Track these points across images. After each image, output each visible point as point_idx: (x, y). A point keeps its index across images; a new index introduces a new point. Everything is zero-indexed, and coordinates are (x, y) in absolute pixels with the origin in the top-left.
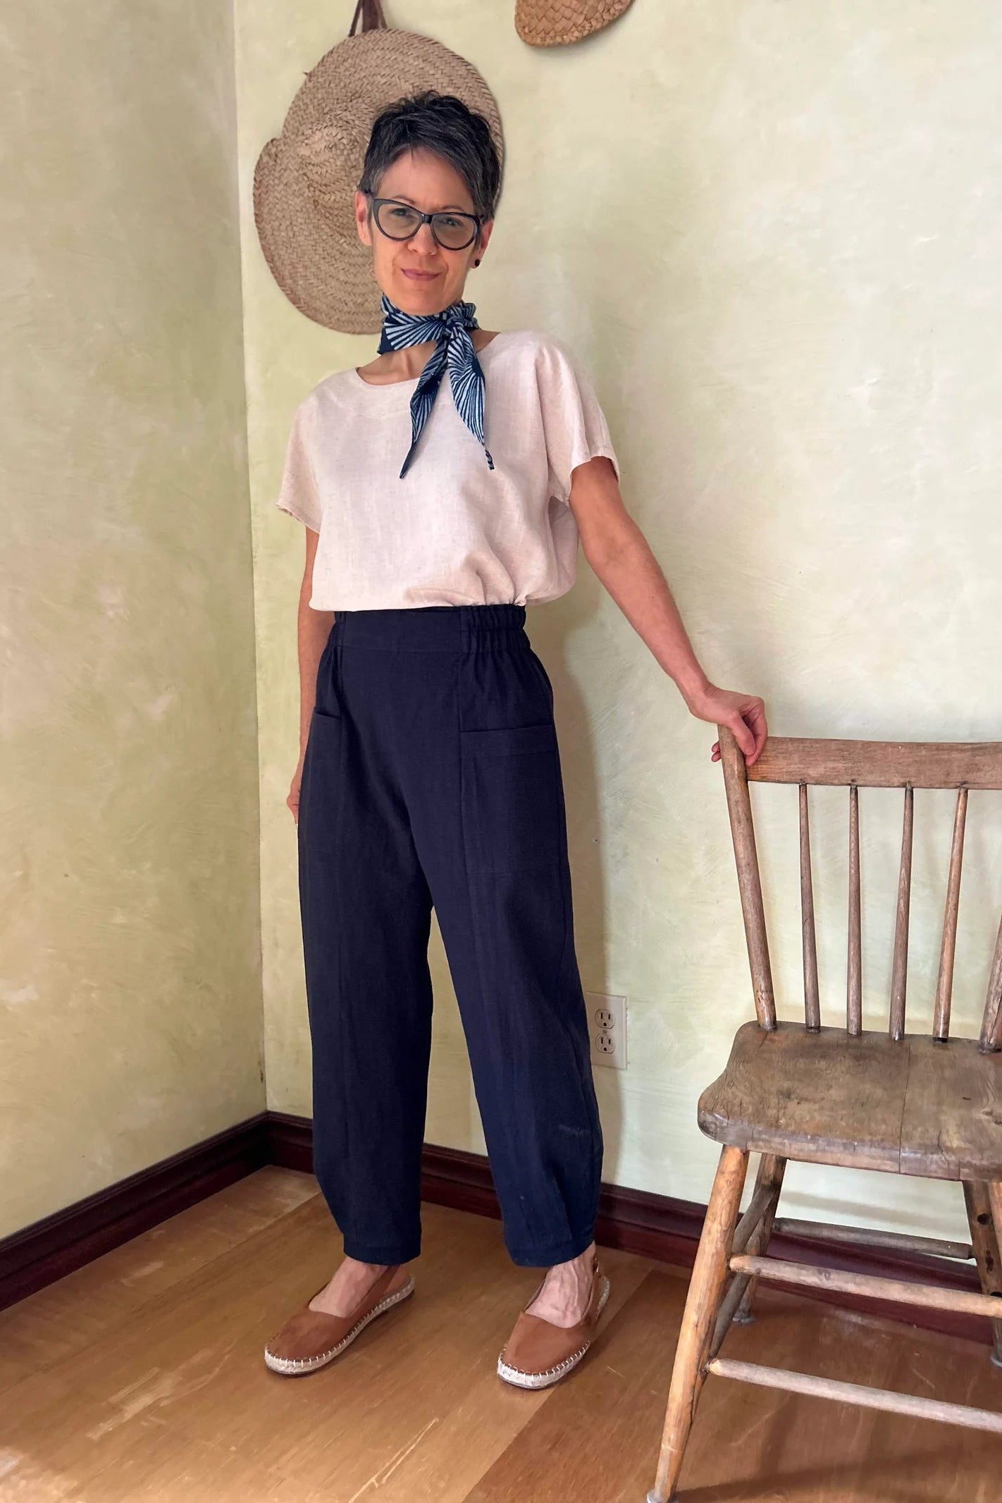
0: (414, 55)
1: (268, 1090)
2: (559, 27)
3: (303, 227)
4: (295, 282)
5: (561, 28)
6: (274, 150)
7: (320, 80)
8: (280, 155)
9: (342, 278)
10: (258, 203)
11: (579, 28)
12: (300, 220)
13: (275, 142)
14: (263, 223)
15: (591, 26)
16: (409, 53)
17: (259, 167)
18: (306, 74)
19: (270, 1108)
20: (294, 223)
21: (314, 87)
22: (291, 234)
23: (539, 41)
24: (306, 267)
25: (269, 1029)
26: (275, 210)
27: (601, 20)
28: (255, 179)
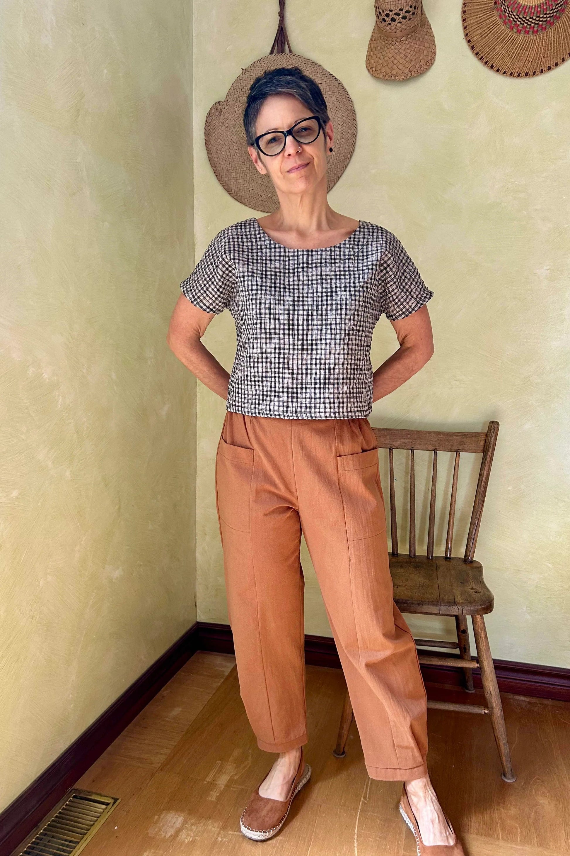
0: (310, 71)
1: (198, 610)
2: (394, 72)
3: (237, 151)
4: (229, 180)
5: (395, 73)
6: (220, 107)
7: (252, 74)
8: (223, 110)
9: (260, 182)
10: (208, 134)
11: (405, 75)
12: (235, 147)
13: (221, 103)
14: (211, 145)
15: (411, 75)
16: (307, 70)
17: (209, 115)
18: (243, 69)
19: (199, 620)
20: (231, 148)
21: (248, 78)
22: (229, 154)
23: (381, 76)
24: (236, 173)
25: (199, 579)
26: (219, 140)
27: (417, 73)
28: (206, 121)
